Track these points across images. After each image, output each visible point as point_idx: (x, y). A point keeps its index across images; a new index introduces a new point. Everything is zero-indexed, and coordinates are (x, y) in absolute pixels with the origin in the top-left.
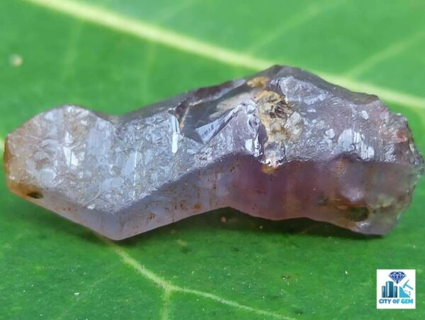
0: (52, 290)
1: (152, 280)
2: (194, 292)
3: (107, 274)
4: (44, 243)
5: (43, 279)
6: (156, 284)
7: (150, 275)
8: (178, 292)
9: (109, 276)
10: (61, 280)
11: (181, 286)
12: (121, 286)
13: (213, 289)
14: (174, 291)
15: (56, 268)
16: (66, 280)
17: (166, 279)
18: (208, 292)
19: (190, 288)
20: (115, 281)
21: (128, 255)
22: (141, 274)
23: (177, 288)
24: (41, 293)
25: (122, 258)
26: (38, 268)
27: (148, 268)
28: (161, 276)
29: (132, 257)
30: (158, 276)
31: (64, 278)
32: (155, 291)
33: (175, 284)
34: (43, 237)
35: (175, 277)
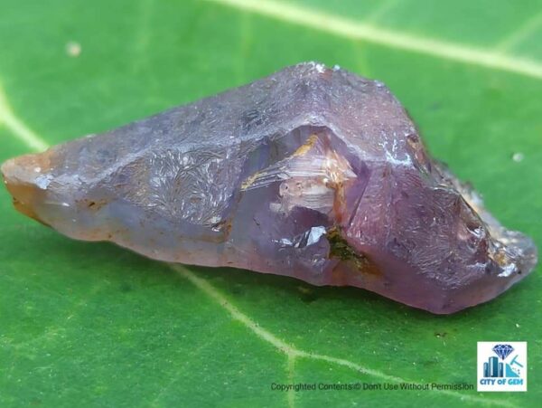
0: (143, 361)
1: (270, 344)
2: (325, 357)
3: (213, 336)
4: (128, 297)
5: (132, 347)
6: (275, 348)
7: (268, 336)
8: (304, 359)
9: (214, 339)
10: (153, 348)
11: (308, 350)
12: (231, 353)
13: (349, 353)
14: (300, 357)
15: (146, 331)
16: (161, 346)
17: (287, 342)
18: (343, 357)
19: (319, 354)
20: (224, 346)
21: (236, 309)
22: (255, 335)
23: (303, 354)
24: (130, 365)
25: (230, 314)
26: (124, 331)
27: (263, 326)
28: (281, 337)
29: (243, 311)
30: (276, 337)
31: (159, 344)
32: (276, 357)
33: (299, 348)
34: (126, 289)
35: (299, 337)
